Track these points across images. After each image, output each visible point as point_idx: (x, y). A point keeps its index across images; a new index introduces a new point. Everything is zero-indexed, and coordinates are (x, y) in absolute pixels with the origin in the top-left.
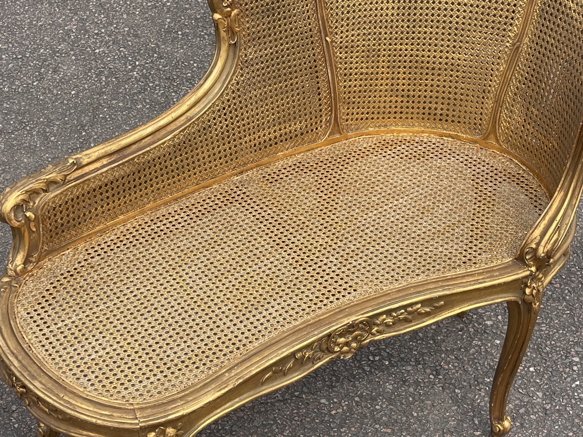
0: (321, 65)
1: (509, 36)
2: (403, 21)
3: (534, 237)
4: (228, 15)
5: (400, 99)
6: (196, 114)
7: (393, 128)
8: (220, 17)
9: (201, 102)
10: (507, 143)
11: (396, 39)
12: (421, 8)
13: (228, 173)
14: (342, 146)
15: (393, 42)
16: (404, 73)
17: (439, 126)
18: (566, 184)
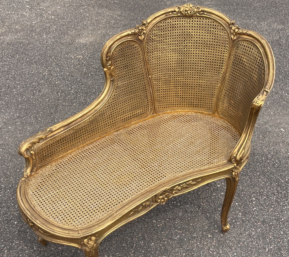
0: (147, 87)
1: (221, 73)
2: (179, 68)
3: (235, 152)
4: (110, 69)
5: (179, 99)
6: (98, 109)
7: (177, 110)
8: (106, 70)
9: (100, 104)
10: (222, 115)
11: (177, 75)
12: (186, 63)
13: (112, 131)
14: (157, 118)
15: (175, 77)
16: (181, 89)
17: (195, 109)
18: (246, 130)
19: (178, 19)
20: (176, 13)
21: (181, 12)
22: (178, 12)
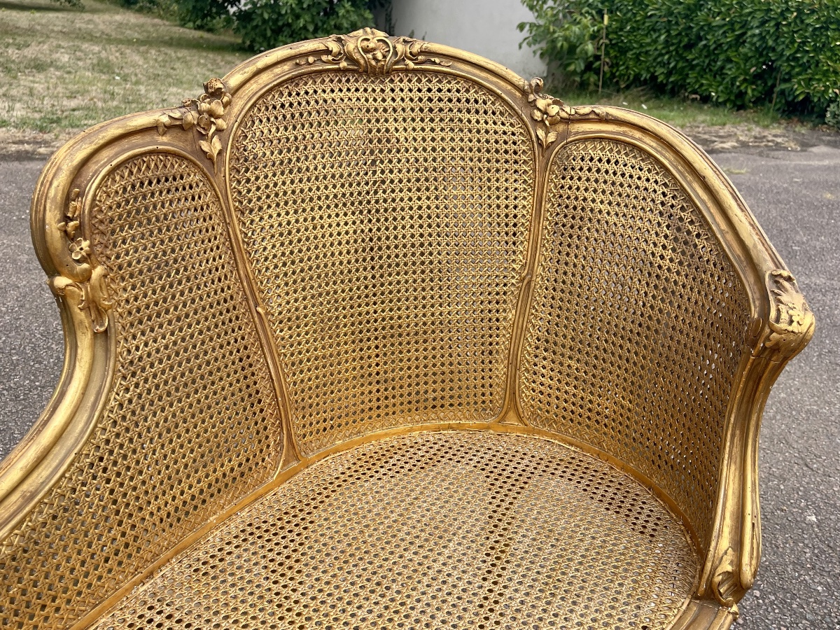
0: (255, 353)
1: (514, 269)
2: (365, 269)
3: (721, 553)
4: (86, 277)
5: (374, 388)
6: (43, 484)
7: (369, 433)
8: (69, 281)
9: (51, 457)
10: (535, 419)
11: (359, 297)
12: (388, 248)
13: (126, 585)
14: (305, 480)
15: (356, 302)
16: (377, 347)
17: (433, 416)
19: (340, 81)
20: (330, 58)
21: (349, 58)
22: (340, 54)
